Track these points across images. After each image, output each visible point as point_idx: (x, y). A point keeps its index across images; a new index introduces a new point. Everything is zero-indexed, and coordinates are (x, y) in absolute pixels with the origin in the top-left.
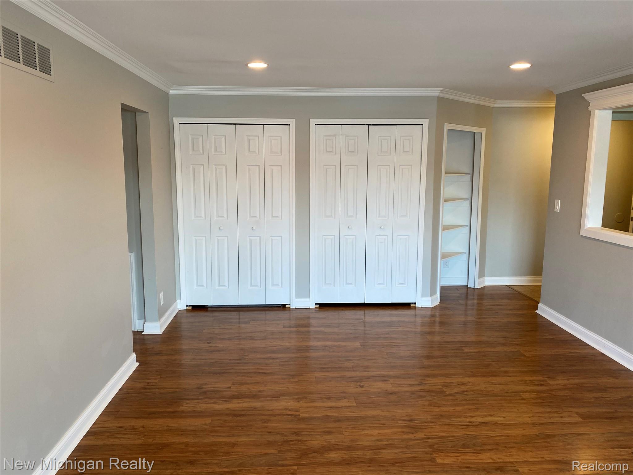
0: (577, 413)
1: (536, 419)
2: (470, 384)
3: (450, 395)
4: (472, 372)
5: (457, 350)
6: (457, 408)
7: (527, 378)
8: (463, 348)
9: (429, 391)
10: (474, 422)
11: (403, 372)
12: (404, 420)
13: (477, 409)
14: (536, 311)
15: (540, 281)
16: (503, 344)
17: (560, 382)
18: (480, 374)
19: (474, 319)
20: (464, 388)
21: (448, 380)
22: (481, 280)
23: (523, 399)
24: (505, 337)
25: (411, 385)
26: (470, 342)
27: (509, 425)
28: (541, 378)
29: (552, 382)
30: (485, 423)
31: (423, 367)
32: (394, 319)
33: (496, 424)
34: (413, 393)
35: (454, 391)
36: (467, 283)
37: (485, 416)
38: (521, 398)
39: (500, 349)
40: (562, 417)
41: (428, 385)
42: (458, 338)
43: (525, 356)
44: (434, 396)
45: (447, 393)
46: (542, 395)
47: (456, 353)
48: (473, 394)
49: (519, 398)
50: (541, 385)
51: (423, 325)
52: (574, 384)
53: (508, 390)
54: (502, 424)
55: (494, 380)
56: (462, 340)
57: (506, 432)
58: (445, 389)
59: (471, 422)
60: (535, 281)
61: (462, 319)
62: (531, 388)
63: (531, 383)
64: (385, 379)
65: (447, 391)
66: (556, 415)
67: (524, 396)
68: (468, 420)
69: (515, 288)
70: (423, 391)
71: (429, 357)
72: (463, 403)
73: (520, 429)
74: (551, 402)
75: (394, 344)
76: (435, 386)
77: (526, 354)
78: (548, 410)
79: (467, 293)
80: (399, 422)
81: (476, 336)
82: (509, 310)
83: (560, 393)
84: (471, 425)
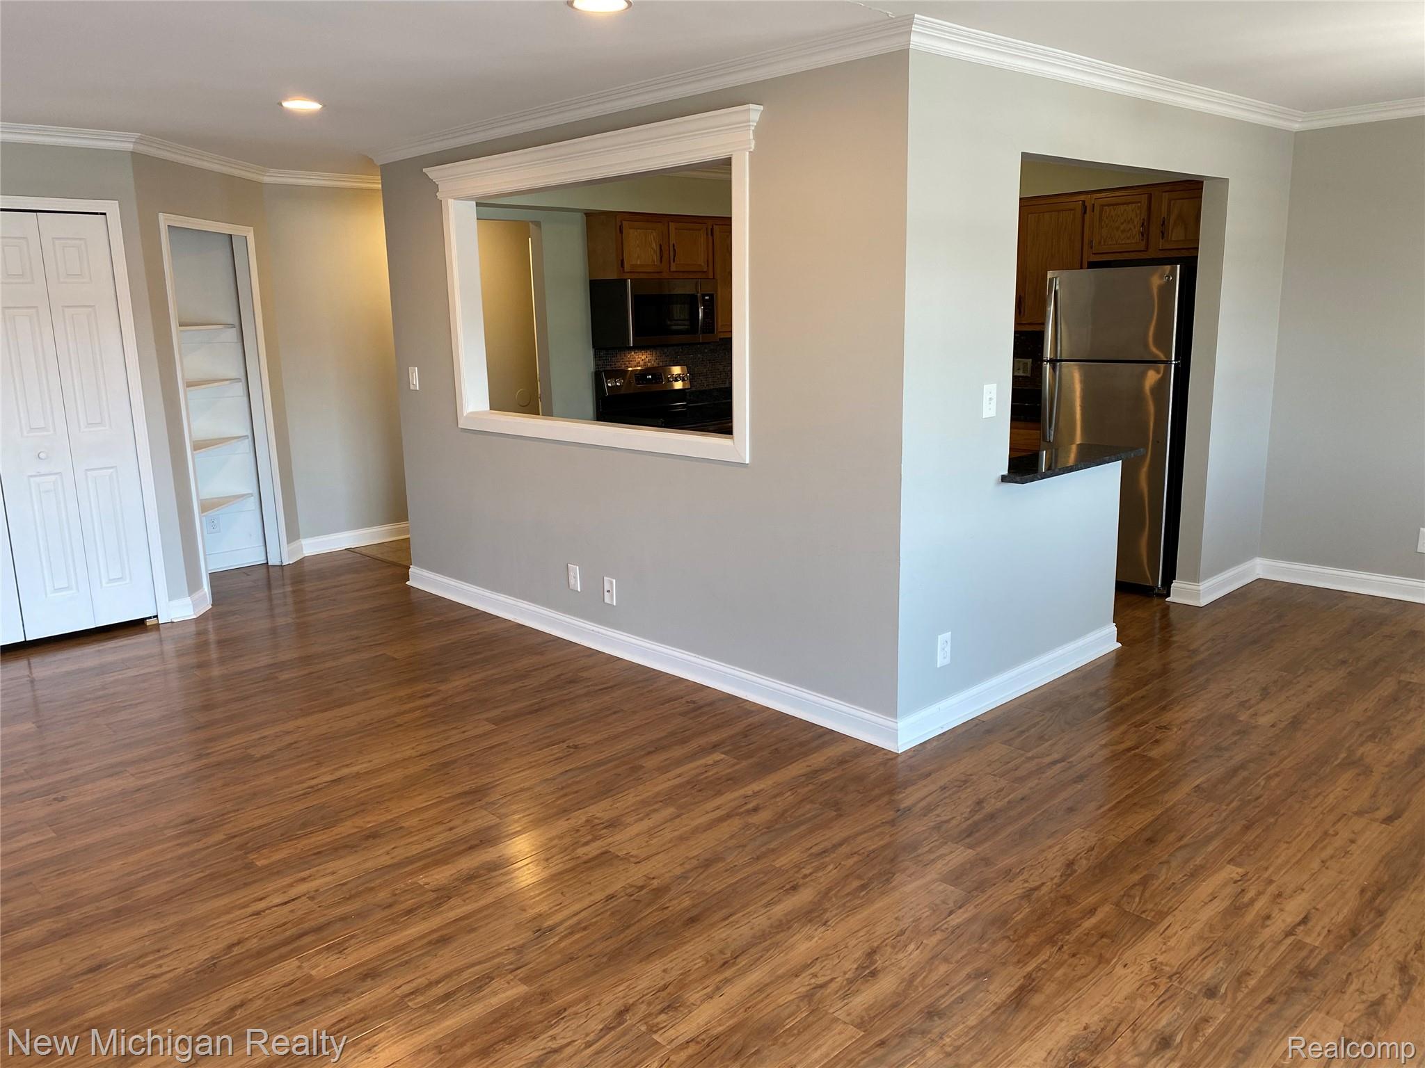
0: (487, 720)
1: (424, 748)
2: (300, 730)
3: (263, 758)
4: (301, 709)
5: (264, 681)
6: (281, 774)
7: (403, 693)
8: (276, 675)
9: (219, 764)
10: (317, 785)
11: (154, 748)
12: (177, 826)
13: (320, 764)
14: (407, 583)
15: (406, 531)
16: (354, 650)
17: (457, 683)
18: (316, 710)
19: (290, 620)
20: (288, 739)
21: (256, 736)
22: (294, 545)
23: (400, 725)
24: (356, 638)
25: (177, 765)
26: (289, 661)
27: (378, 770)
28: (426, 686)
29: (443, 687)
30: (338, 781)
31: (199, 728)
32: (110, 658)
33: (358, 775)
34: (186, 776)
35: (272, 748)
36: (264, 558)
37: (336, 769)
38: (396, 725)
39: (349, 659)
40: (464, 732)
41: (215, 754)
42: (264, 660)
43: (396, 659)
44: (232, 768)
45: (258, 756)
46: (430, 709)
47: (264, 686)
48: (309, 744)
49: (392, 726)
50: (428, 696)
51: (180, 654)
52: (480, 680)
53: (372, 720)
54: (367, 773)
55: (346, 710)
56: (272, 661)
57: (375, 782)
58: (251, 751)
59: (312, 787)
60: (399, 532)
61: (264, 625)
62: (412, 705)
63: (411, 697)
64: (113, 771)
65: (257, 752)
66: (454, 732)
67: (398, 720)
68: (305, 785)
69: (364, 552)
70: (207, 766)
71: (207, 707)
72: (291, 762)
73: (399, 770)
74: (445, 716)
75: (122, 705)
76: (231, 751)
77: (396, 656)
78: (443, 729)
79: (269, 577)
80: (165, 832)
81: (299, 648)
82: (357, 591)
83: (457, 700)
84: (314, 790)
